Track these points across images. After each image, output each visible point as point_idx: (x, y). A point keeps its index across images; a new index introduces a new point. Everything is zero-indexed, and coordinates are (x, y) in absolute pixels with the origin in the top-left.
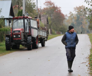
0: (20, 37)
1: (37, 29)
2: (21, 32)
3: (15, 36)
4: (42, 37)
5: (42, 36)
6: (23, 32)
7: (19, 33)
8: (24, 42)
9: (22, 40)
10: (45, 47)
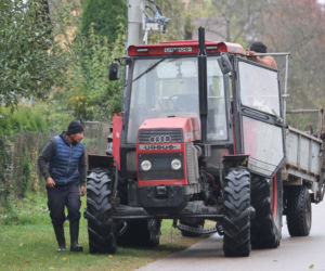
0: (181, 170)
1: (278, 124)
2: (188, 137)
3: (146, 165)
4: (297, 174)
5: (296, 169)
6: (196, 142)
7: (178, 147)
8: (200, 204)
9: (190, 191)
10: (313, 239)
